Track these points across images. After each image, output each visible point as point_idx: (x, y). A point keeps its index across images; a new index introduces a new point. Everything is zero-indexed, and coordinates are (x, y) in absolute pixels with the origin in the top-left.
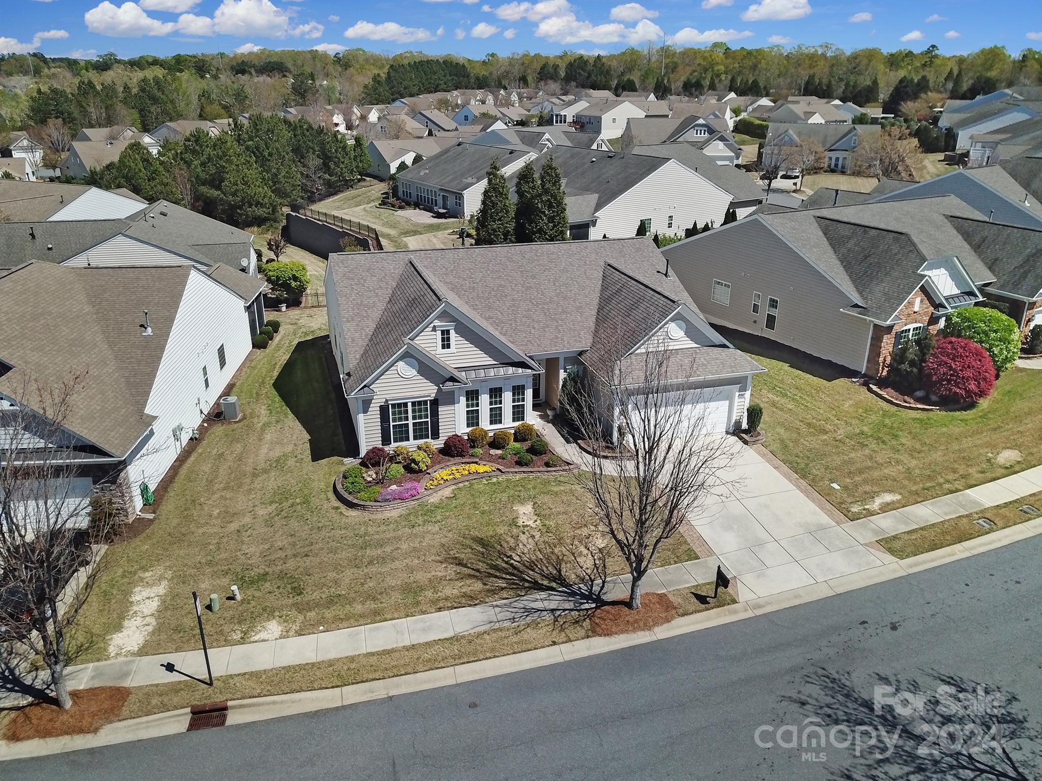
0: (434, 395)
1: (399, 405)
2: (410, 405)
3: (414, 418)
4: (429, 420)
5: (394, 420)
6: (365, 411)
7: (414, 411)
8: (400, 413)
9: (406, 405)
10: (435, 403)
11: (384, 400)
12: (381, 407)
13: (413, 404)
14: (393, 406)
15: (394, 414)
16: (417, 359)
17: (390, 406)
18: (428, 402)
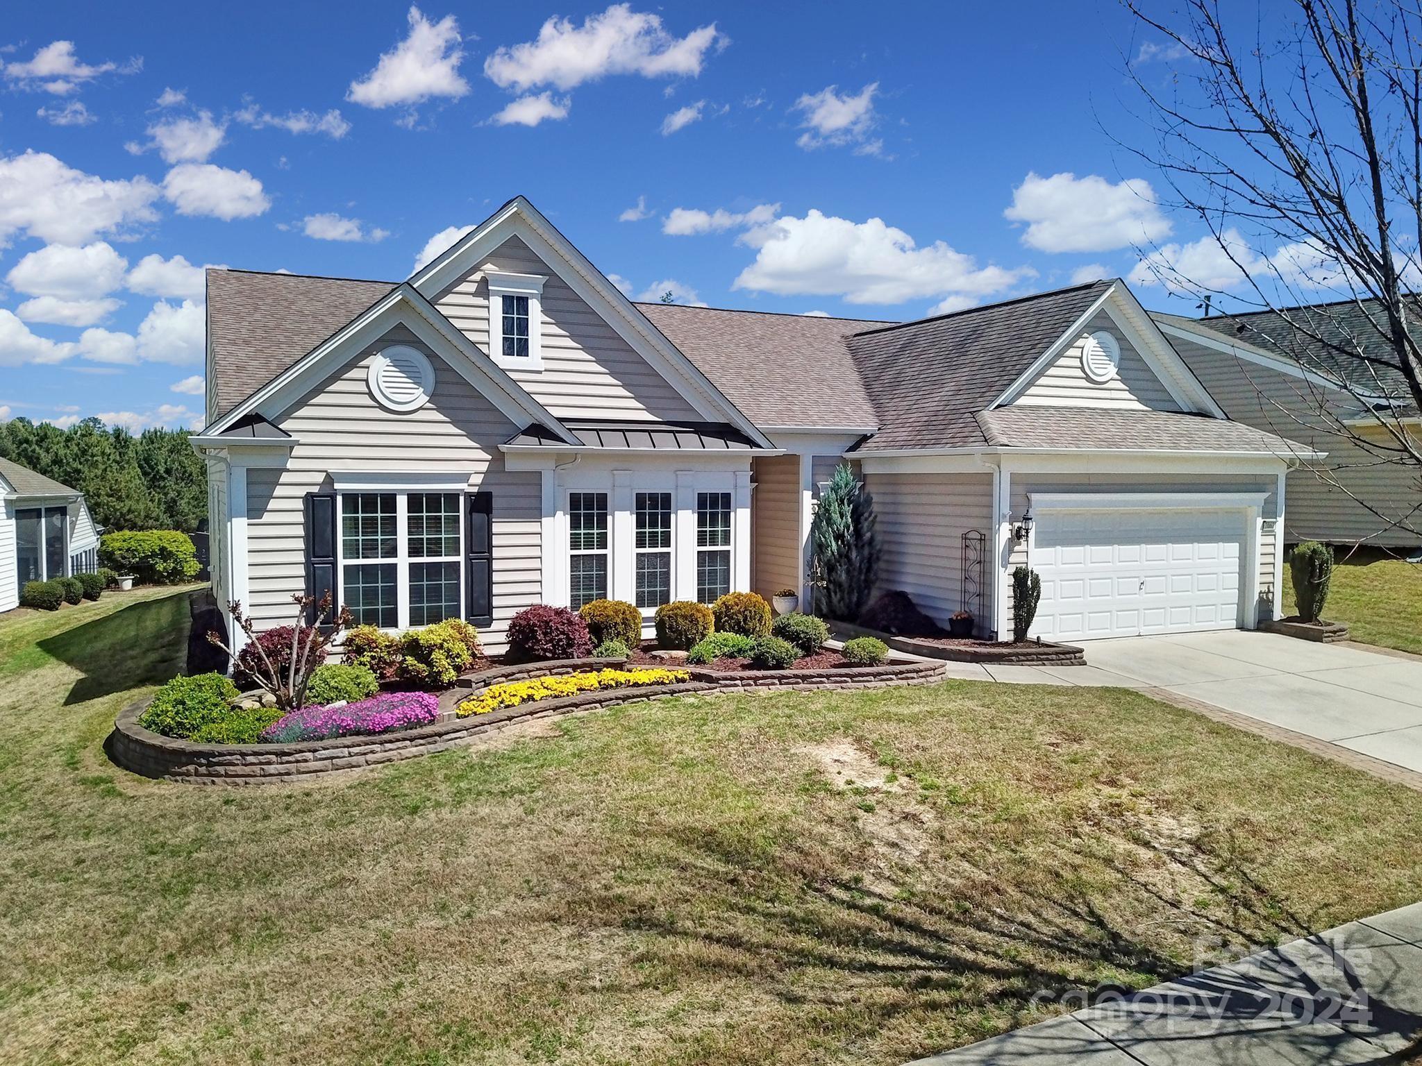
0: (477, 479)
1: (369, 500)
2: (402, 503)
3: (414, 550)
4: (461, 559)
5: (351, 551)
6: (255, 510)
7: (414, 524)
8: (370, 525)
9: (389, 501)
10: (481, 503)
11: (320, 478)
12: (309, 499)
13: (415, 501)
14: (350, 499)
15: (351, 526)
16: (431, 356)
17: (339, 499)
18: (462, 499)
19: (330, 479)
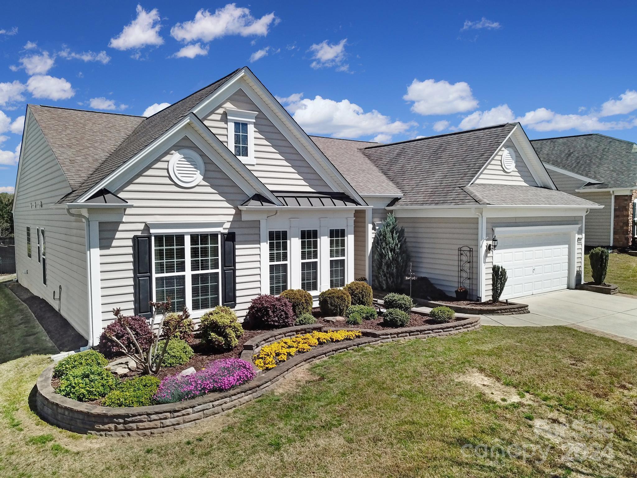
0: (228, 225)
1: (169, 238)
2: (187, 240)
3: (195, 266)
4: (219, 270)
5: (160, 269)
6: (105, 246)
7: (194, 252)
8: (170, 254)
9: (180, 239)
10: (230, 239)
11: (142, 227)
12: (136, 239)
13: (194, 238)
14: (159, 239)
15: (160, 254)
16: (203, 155)
17: (153, 238)
18: (219, 236)
19: (147, 227)
